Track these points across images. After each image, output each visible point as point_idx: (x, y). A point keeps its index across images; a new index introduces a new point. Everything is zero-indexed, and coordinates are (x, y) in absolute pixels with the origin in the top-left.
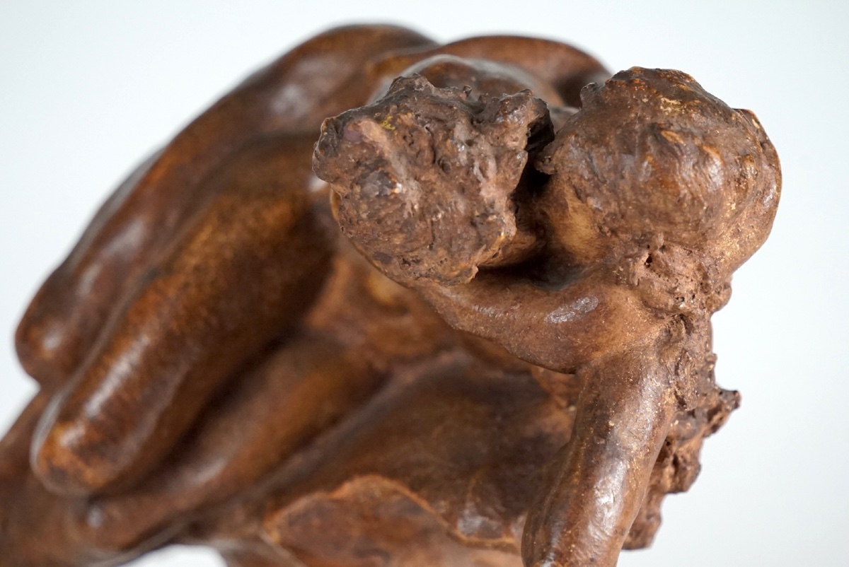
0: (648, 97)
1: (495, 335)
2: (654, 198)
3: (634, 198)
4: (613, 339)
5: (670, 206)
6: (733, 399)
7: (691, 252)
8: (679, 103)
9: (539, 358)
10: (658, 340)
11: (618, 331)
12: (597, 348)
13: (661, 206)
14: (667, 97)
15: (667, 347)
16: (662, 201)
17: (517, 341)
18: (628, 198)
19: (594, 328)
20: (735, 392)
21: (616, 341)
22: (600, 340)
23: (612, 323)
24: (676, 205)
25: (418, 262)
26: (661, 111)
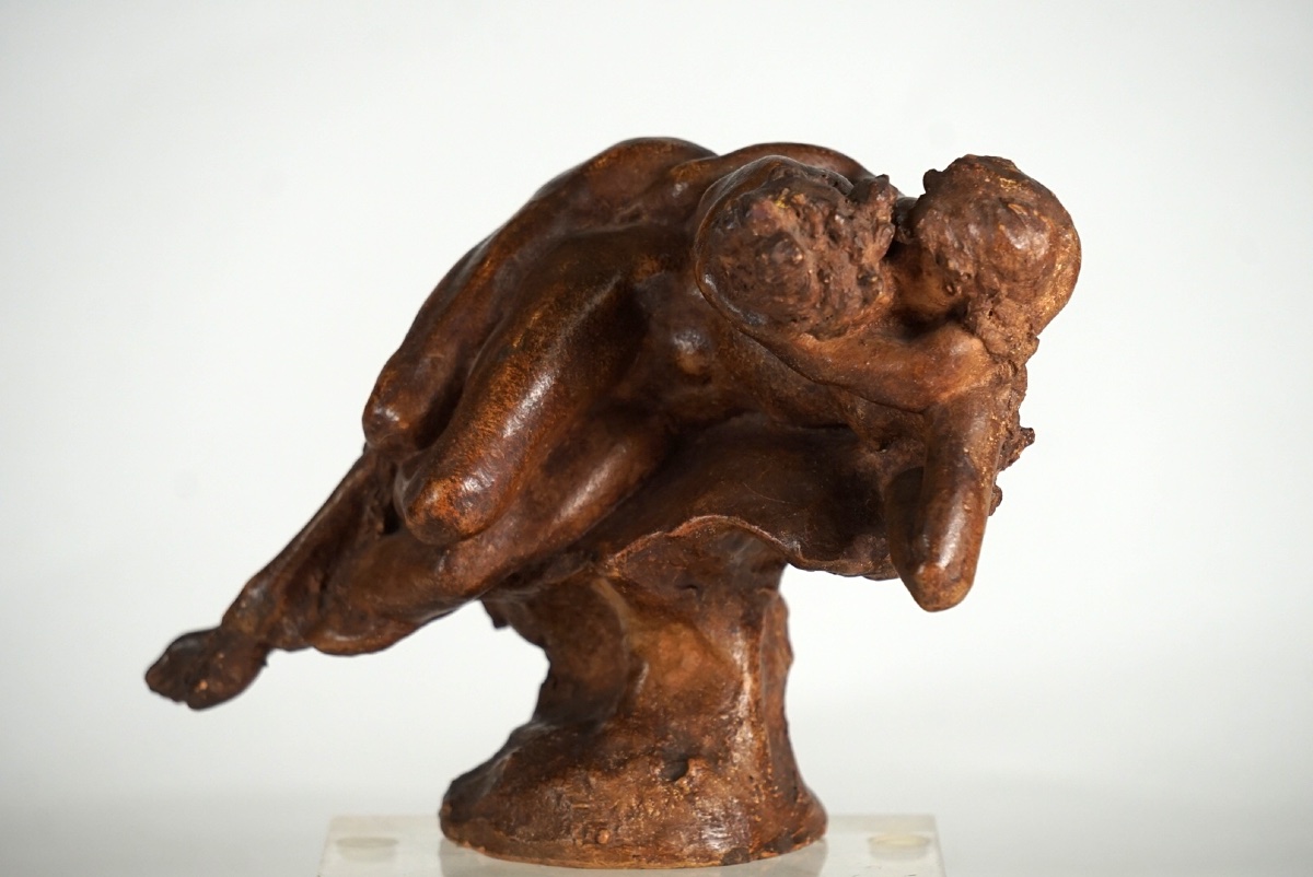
0: (989, 178)
1: (853, 382)
2: (1005, 259)
3: (987, 260)
4: (959, 381)
5: (1018, 266)
6: (1028, 436)
7: (1021, 307)
10: (991, 382)
11: (963, 375)
12: (945, 389)
13: (1011, 266)
14: (1005, 178)
15: (999, 388)
16: (1011, 262)
18: (982, 260)
19: (945, 371)
20: (1031, 429)
21: (960, 383)
22: (949, 382)
23: (960, 366)
24: (1022, 264)
25: (805, 319)
26: (1002, 189)
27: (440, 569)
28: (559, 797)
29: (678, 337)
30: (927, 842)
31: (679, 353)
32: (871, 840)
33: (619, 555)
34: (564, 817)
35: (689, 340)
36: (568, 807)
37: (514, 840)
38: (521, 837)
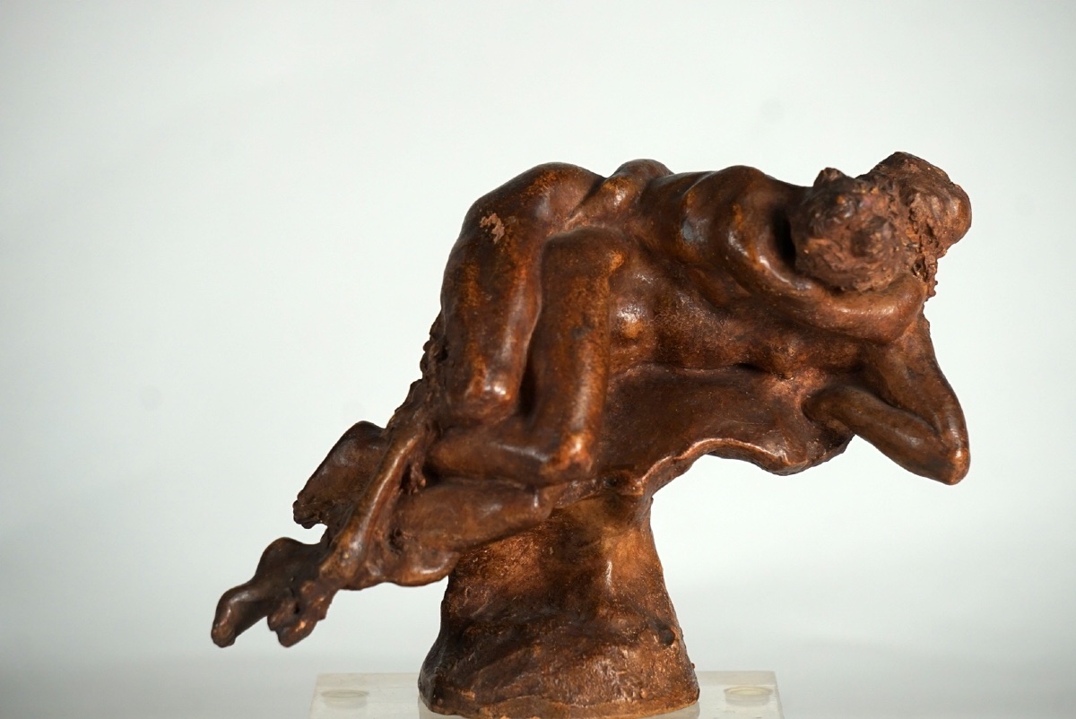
3: (951, 226)
13: (961, 229)
16: (963, 226)
17: (873, 326)
18: (948, 227)
25: (870, 279)
27: (536, 505)
28: (605, 669)
29: (623, 311)
30: (770, 691)
31: (626, 323)
32: (726, 691)
33: (644, 478)
34: (613, 684)
35: (631, 313)
36: (614, 675)
37: (574, 707)
38: (579, 703)
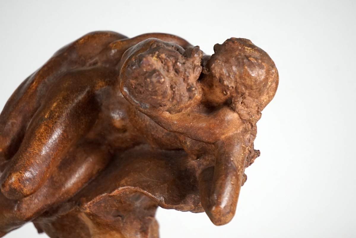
0: (241, 47)
1: (185, 131)
2: (247, 80)
3: (240, 81)
4: (229, 131)
5: (253, 83)
7: (254, 100)
8: (251, 49)
9: (202, 138)
10: (242, 131)
11: (231, 128)
12: (223, 134)
13: (250, 83)
14: (247, 47)
15: (245, 133)
16: (250, 81)
17: (194, 133)
18: (238, 81)
19: (223, 127)
20: (259, 151)
21: (229, 132)
22: (225, 131)
23: (229, 125)
25: (165, 105)
26: (246, 51)
27: (15, 209)
29: (113, 113)
31: (114, 120)
33: (89, 203)
35: (118, 114)
